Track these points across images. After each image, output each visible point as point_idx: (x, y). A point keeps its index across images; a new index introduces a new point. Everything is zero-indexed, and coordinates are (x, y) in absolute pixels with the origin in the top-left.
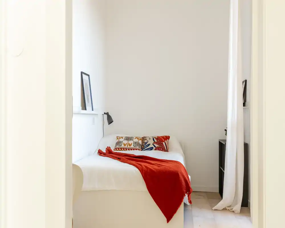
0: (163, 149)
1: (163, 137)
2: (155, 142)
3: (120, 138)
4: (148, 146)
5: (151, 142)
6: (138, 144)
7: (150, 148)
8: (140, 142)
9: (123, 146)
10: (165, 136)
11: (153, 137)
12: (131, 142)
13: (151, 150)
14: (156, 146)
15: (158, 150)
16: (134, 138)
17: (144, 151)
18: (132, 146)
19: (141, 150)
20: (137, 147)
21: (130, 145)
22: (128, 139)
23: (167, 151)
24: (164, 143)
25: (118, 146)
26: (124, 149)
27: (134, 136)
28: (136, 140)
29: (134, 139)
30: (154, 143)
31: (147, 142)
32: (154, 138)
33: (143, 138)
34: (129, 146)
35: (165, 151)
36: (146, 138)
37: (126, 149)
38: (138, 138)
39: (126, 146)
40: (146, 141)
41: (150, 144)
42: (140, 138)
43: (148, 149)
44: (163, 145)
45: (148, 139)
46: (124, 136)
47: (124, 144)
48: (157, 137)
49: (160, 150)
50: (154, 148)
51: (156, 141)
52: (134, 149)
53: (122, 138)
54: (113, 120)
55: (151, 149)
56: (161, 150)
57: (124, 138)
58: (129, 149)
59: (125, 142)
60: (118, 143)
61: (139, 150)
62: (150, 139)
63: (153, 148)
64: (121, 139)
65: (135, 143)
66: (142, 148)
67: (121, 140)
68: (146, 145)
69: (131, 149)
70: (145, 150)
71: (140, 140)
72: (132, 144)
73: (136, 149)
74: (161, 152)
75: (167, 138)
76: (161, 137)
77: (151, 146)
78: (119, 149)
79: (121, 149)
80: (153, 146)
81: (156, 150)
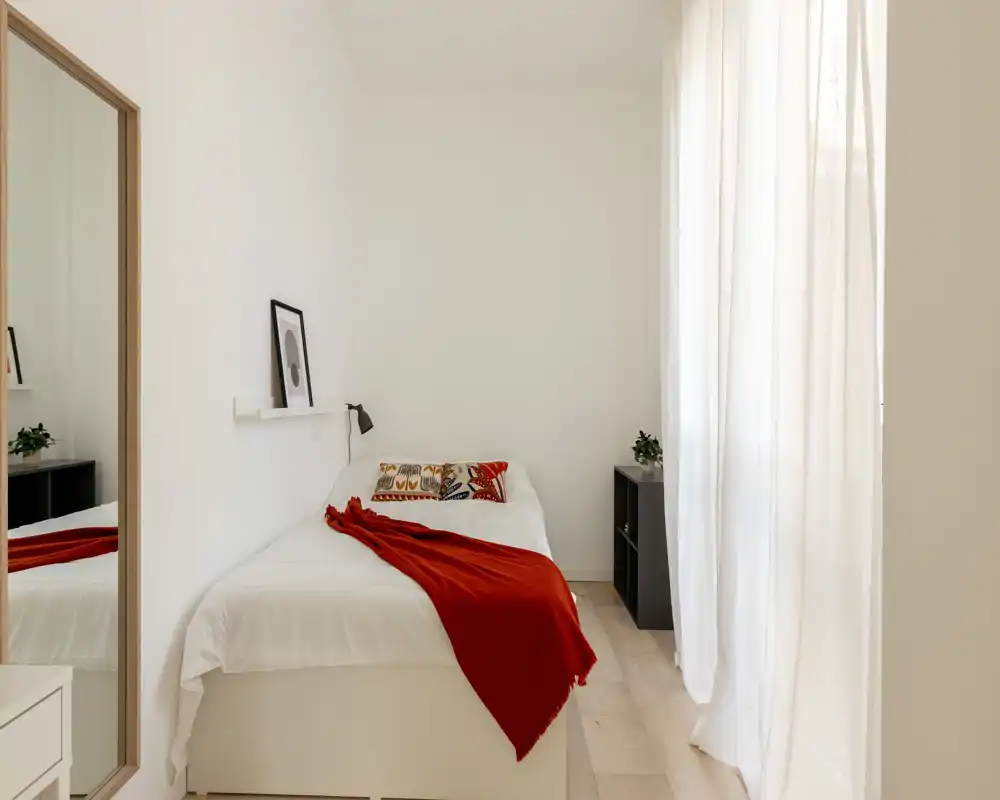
0: (492, 496)
1: (492, 465)
2: (472, 479)
3: (388, 468)
4: (457, 489)
5: (464, 478)
6: (433, 484)
7: (462, 493)
8: (438, 478)
9: (395, 489)
10: (497, 463)
11: (468, 465)
12: (414, 479)
13: (463, 498)
14: (477, 487)
15: (482, 498)
16: (423, 468)
17: (448, 501)
18: (418, 489)
19: (440, 500)
20: (431, 491)
21: (413, 487)
22: (408, 470)
23: (502, 501)
24: (494, 481)
25: (381, 490)
26: (397, 496)
27: (423, 463)
28: (427, 474)
29: (422, 470)
30: (471, 481)
31: (455, 479)
32: (471, 469)
33: (445, 466)
34: (409, 490)
35: (498, 501)
36: (452, 468)
37: (403, 497)
38: (431, 469)
39: (403, 489)
40: (451, 476)
41: (461, 484)
42: (437, 468)
43: (457, 495)
44: (494, 486)
45: (456, 471)
46: (399, 461)
47: (398, 483)
48: (477, 466)
49: (485, 499)
50: (472, 493)
51: (475, 475)
52: (422, 497)
53: (395, 468)
54: (373, 423)
55: (464, 495)
56: (489, 499)
57: (398, 467)
58: (409, 498)
59: (401, 478)
60: (384, 482)
61: (434, 498)
62: (461, 470)
63: (467, 493)
64: (392, 470)
65: (426, 480)
66: (441, 493)
67: (391, 473)
68: (453, 484)
69: (416, 498)
70: (449, 499)
71: (438, 471)
72: (416, 484)
73: (428, 498)
74: (488, 502)
75: (503, 467)
76: (487, 464)
77: (464, 488)
78: (384, 496)
79: (390, 496)
80: (468, 489)
81: (475, 497)
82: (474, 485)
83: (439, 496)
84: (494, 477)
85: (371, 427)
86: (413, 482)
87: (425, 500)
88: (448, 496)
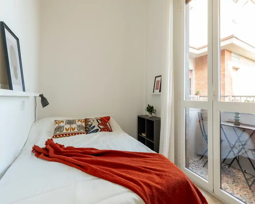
0: (108, 130)
2: (99, 124)
3: (60, 122)
4: (93, 128)
5: (95, 124)
6: (82, 127)
7: (96, 130)
8: (84, 124)
9: (65, 131)
10: (107, 117)
11: (96, 118)
12: (74, 126)
13: (96, 132)
14: (102, 127)
15: (103, 131)
16: (77, 121)
18: (76, 130)
19: (86, 134)
20: (82, 131)
21: (73, 129)
22: (70, 122)
24: (108, 124)
25: (58, 133)
26: (66, 135)
27: (76, 118)
28: (79, 123)
29: (77, 122)
30: (99, 125)
31: (92, 124)
32: (98, 120)
33: (85, 120)
34: (72, 131)
35: (110, 131)
36: (89, 120)
37: (69, 135)
38: (80, 121)
39: (69, 131)
40: (90, 123)
41: (95, 126)
42: (83, 120)
43: (93, 131)
44: (108, 126)
45: (92, 121)
46: (65, 119)
47: (66, 129)
48: (100, 119)
49: (105, 131)
50: (100, 129)
51: (100, 122)
52: (78, 134)
53: (63, 122)
55: (97, 131)
56: (106, 131)
57: (65, 122)
58: (72, 134)
59: (68, 126)
60: (58, 129)
61: (84, 133)
62: (93, 121)
63: (98, 130)
65: (79, 126)
66: (86, 131)
67: (62, 124)
68: (91, 127)
69: (75, 134)
70: (90, 133)
71: (83, 122)
72: (75, 128)
73: (81, 133)
76: (104, 117)
77: (96, 128)
78: (59, 135)
79: (63, 135)
80: (98, 128)
81: (101, 131)
82: (100, 126)
85: (49, 104)
86: (73, 128)
87: (80, 135)
88: (90, 132)
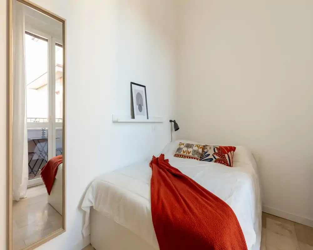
0: (224, 162)
1: (226, 148)
2: (215, 153)
3: (181, 145)
4: (207, 156)
5: (211, 152)
6: (198, 152)
8: (200, 150)
9: (182, 153)
10: (229, 147)
11: (214, 146)
14: (217, 157)
15: (219, 162)
16: (195, 145)
17: (203, 162)
18: (191, 154)
19: (200, 160)
20: (196, 156)
21: (189, 153)
22: (188, 146)
23: (230, 166)
24: (226, 155)
25: (177, 153)
26: (183, 156)
27: (195, 143)
28: (195, 148)
29: (194, 147)
30: (214, 154)
31: (207, 152)
32: (215, 148)
33: (204, 146)
34: (187, 154)
35: (227, 165)
36: (207, 147)
37: (185, 156)
38: (198, 146)
39: (185, 154)
40: (206, 150)
41: (209, 154)
42: (201, 146)
43: (207, 159)
44: (226, 158)
46: (186, 142)
47: (183, 151)
48: (219, 147)
49: (221, 163)
50: (214, 160)
52: (192, 158)
53: (183, 144)
54: (179, 127)
55: (211, 160)
56: (223, 164)
57: (185, 144)
58: (187, 157)
59: (185, 149)
60: (179, 149)
61: (197, 159)
62: (210, 148)
63: (212, 159)
64: (182, 145)
65: (194, 151)
66: (201, 157)
67: (182, 146)
68: (206, 154)
69: (190, 158)
71: (201, 148)
72: (191, 151)
73: (195, 158)
75: (233, 149)
76: (224, 147)
77: (211, 157)
78: (178, 155)
79: (180, 155)
80: (213, 157)
81: (215, 162)
83: (200, 158)
84: (226, 153)
86: (189, 151)
87: (193, 159)
88: (204, 159)
